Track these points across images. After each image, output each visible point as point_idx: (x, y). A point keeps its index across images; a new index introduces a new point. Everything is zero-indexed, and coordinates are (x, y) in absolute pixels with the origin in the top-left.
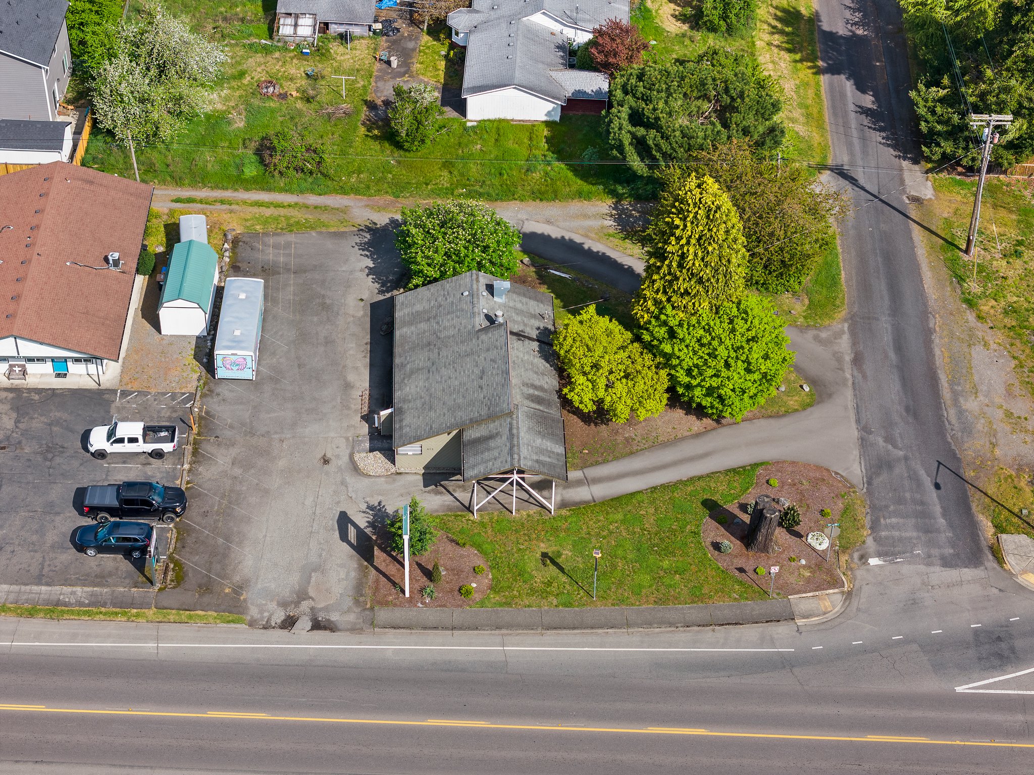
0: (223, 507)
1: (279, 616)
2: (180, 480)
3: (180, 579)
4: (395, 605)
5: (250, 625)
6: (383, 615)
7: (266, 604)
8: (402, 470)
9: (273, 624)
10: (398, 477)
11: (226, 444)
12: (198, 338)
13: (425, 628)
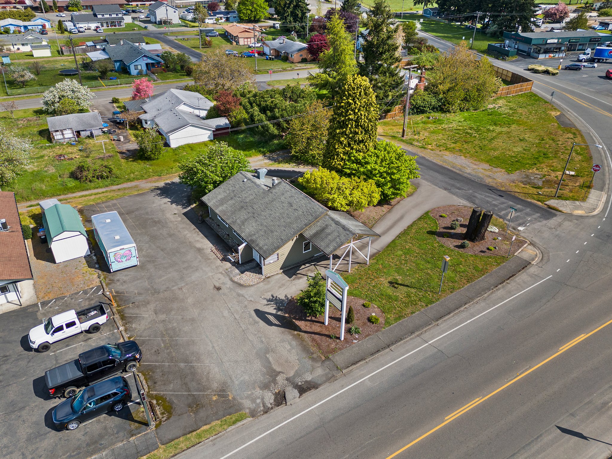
0: (167, 342)
1: (269, 398)
2: (122, 339)
3: (169, 410)
4: (340, 349)
5: (253, 416)
6: (339, 358)
7: (252, 394)
8: (269, 275)
9: (270, 406)
10: (269, 279)
11: (143, 305)
12: (85, 257)
13: (372, 354)
